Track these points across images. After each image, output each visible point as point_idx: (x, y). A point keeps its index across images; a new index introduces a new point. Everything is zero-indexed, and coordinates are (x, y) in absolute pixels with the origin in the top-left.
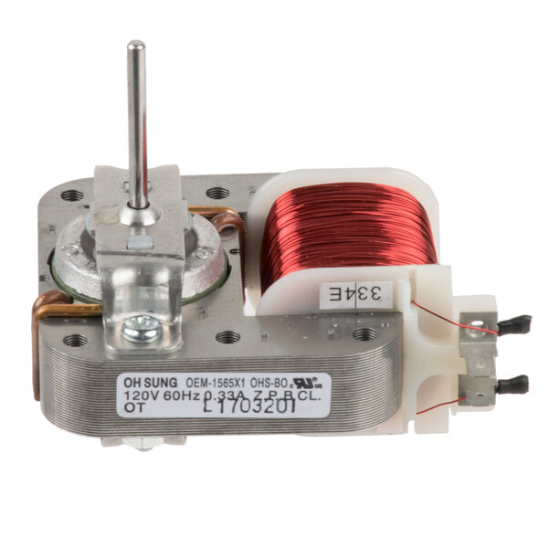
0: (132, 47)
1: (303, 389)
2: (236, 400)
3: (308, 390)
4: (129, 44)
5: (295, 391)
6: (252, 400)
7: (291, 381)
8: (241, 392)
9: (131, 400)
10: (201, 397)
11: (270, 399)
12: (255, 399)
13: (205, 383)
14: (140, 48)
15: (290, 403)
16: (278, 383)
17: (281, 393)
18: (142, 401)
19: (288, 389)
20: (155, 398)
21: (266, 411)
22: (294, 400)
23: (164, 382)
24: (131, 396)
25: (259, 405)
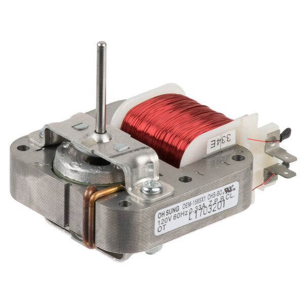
0: (99, 45)
1: (228, 193)
2: (202, 209)
3: (230, 193)
4: (98, 43)
5: (225, 195)
6: (208, 207)
7: (223, 191)
8: (204, 204)
9: (161, 225)
10: (188, 213)
11: (215, 203)
12: (210, 206)
13: (190, 204)
14: (104, 45)
15: (223, 202)
16: (218, 193)
17: (219, 198)
18: (165, 224)
19: (222, 195)
20: (170, 220)
21: (213, 211)
22: (224, 200)
23: (174, 210)
24: (161, 222)
25: (211, 208)
